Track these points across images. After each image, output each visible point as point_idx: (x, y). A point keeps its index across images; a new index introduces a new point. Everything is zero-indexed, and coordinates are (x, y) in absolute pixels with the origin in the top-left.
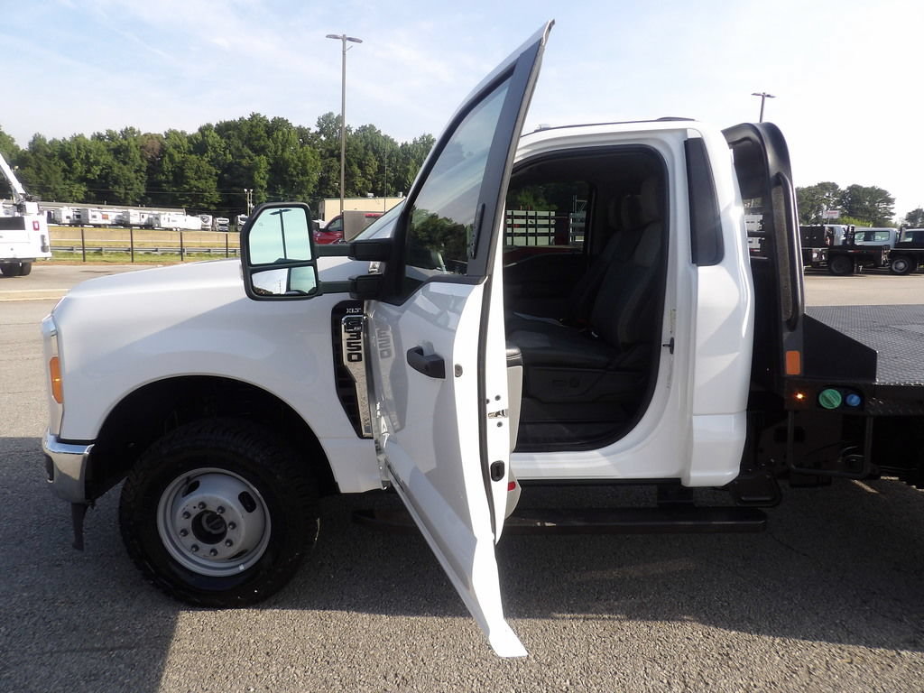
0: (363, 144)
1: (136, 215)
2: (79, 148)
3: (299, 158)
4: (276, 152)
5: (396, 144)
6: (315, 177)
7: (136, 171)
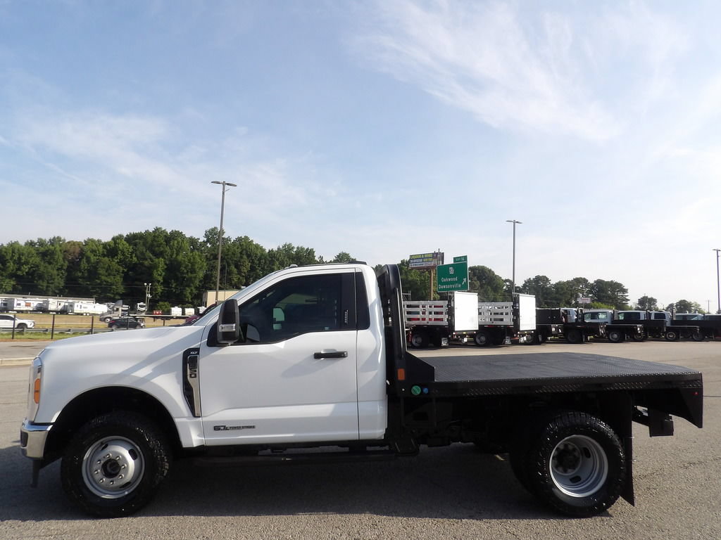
0: (240, 250)
1: (54, 304)
2: (13, 252)
3: (189, 260)
4: (171, 256)
5: (264, 250)
6: (201, 274)
7: (58, 269)
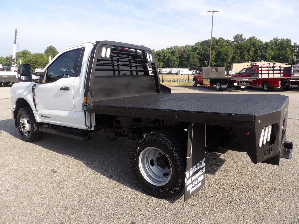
0: (250, 44)
1: (174, 71)
2: (162, 52)
3: (226, 50)
4: (218, 49)
5: (263, 42)
7: (176, 58)
